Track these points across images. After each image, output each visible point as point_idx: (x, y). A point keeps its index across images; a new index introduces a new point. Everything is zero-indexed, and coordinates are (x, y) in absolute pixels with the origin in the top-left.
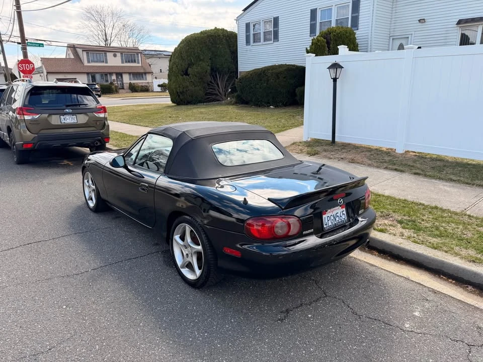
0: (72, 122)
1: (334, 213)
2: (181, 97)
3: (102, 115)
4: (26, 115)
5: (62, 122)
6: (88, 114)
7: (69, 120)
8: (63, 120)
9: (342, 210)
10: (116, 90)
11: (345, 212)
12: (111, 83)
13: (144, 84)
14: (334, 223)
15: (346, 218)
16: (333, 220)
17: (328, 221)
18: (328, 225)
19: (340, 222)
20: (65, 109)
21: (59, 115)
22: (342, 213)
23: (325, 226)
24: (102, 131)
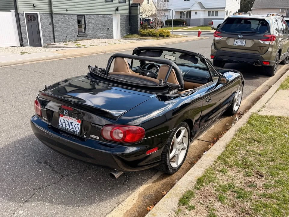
0: (242, 45)
1: (70, 121)
3: (267, 42)
4: (216, 37)
5: (235, 44)
6: (254, 40)
7: (240, 43)
8: (236, 43)
9: (77, 123)
11: (79, 126)
14: (67, 127)
15: (79, 131)
16: (67, 124)
17: (63, 123)
18: (62, 125)
19: (72, 130)
20: (238, 35)
21: (234, 39)
22: (76, 125)
23: (59, 124)
24: (261, 55)
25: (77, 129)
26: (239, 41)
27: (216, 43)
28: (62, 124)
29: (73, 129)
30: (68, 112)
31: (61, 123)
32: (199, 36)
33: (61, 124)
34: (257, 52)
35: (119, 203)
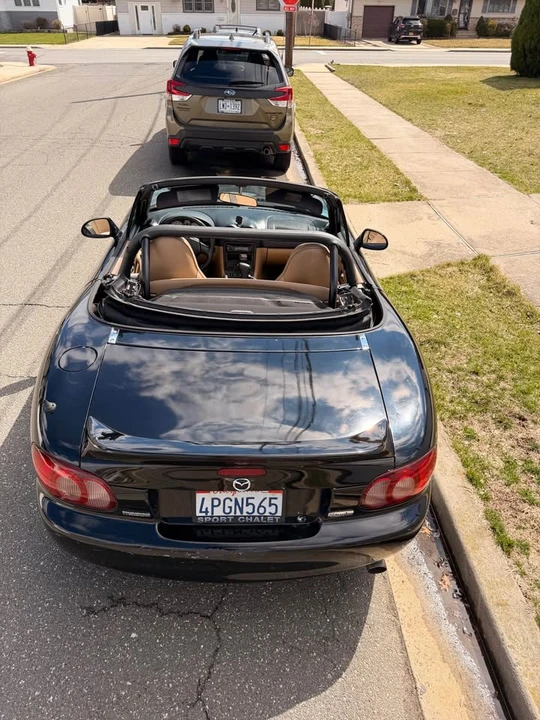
0: (235, 111)
1: (241, 496)
2: (529, 60)
3: (282, 104)
4: (175, 93)
5: (220, 111)
6: (259, 100)
7: (230, 107)
8: (222, 107)
9: (270, 496)
10: (452, 31)
11: (279, 501)
12: (449, 18)
13: (505, 21)
14: (232, 514)
15: (279, 513)
16: (230, 508)
17: (213, 506)
18: (209, 514)
19: (254, 517)
20: (225, 89)
21: (216, 99)
22: (267, 501)
23: (198, 514)
24: (275, 133)
25: (272, 509)
26: (228, 103)
27: (177, 110)
28: (210, 510)
29: (256, 514)
30: (249, 482)
31: (204, 510)
32: (32, 64)
33: (207, 512)
34: (266, 126)
35: (393, 608)
